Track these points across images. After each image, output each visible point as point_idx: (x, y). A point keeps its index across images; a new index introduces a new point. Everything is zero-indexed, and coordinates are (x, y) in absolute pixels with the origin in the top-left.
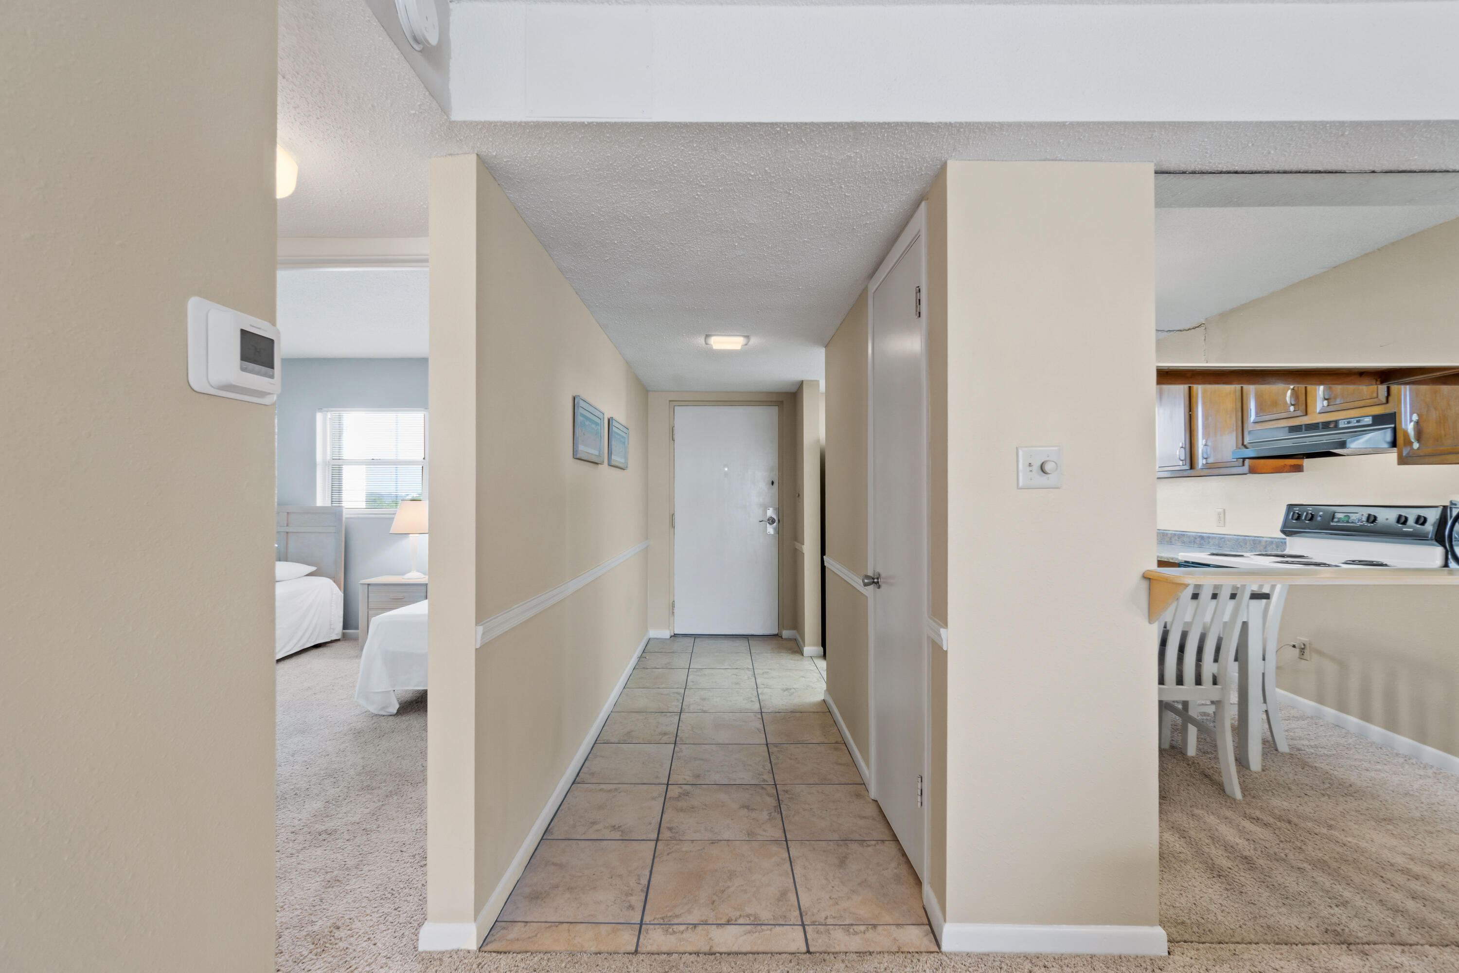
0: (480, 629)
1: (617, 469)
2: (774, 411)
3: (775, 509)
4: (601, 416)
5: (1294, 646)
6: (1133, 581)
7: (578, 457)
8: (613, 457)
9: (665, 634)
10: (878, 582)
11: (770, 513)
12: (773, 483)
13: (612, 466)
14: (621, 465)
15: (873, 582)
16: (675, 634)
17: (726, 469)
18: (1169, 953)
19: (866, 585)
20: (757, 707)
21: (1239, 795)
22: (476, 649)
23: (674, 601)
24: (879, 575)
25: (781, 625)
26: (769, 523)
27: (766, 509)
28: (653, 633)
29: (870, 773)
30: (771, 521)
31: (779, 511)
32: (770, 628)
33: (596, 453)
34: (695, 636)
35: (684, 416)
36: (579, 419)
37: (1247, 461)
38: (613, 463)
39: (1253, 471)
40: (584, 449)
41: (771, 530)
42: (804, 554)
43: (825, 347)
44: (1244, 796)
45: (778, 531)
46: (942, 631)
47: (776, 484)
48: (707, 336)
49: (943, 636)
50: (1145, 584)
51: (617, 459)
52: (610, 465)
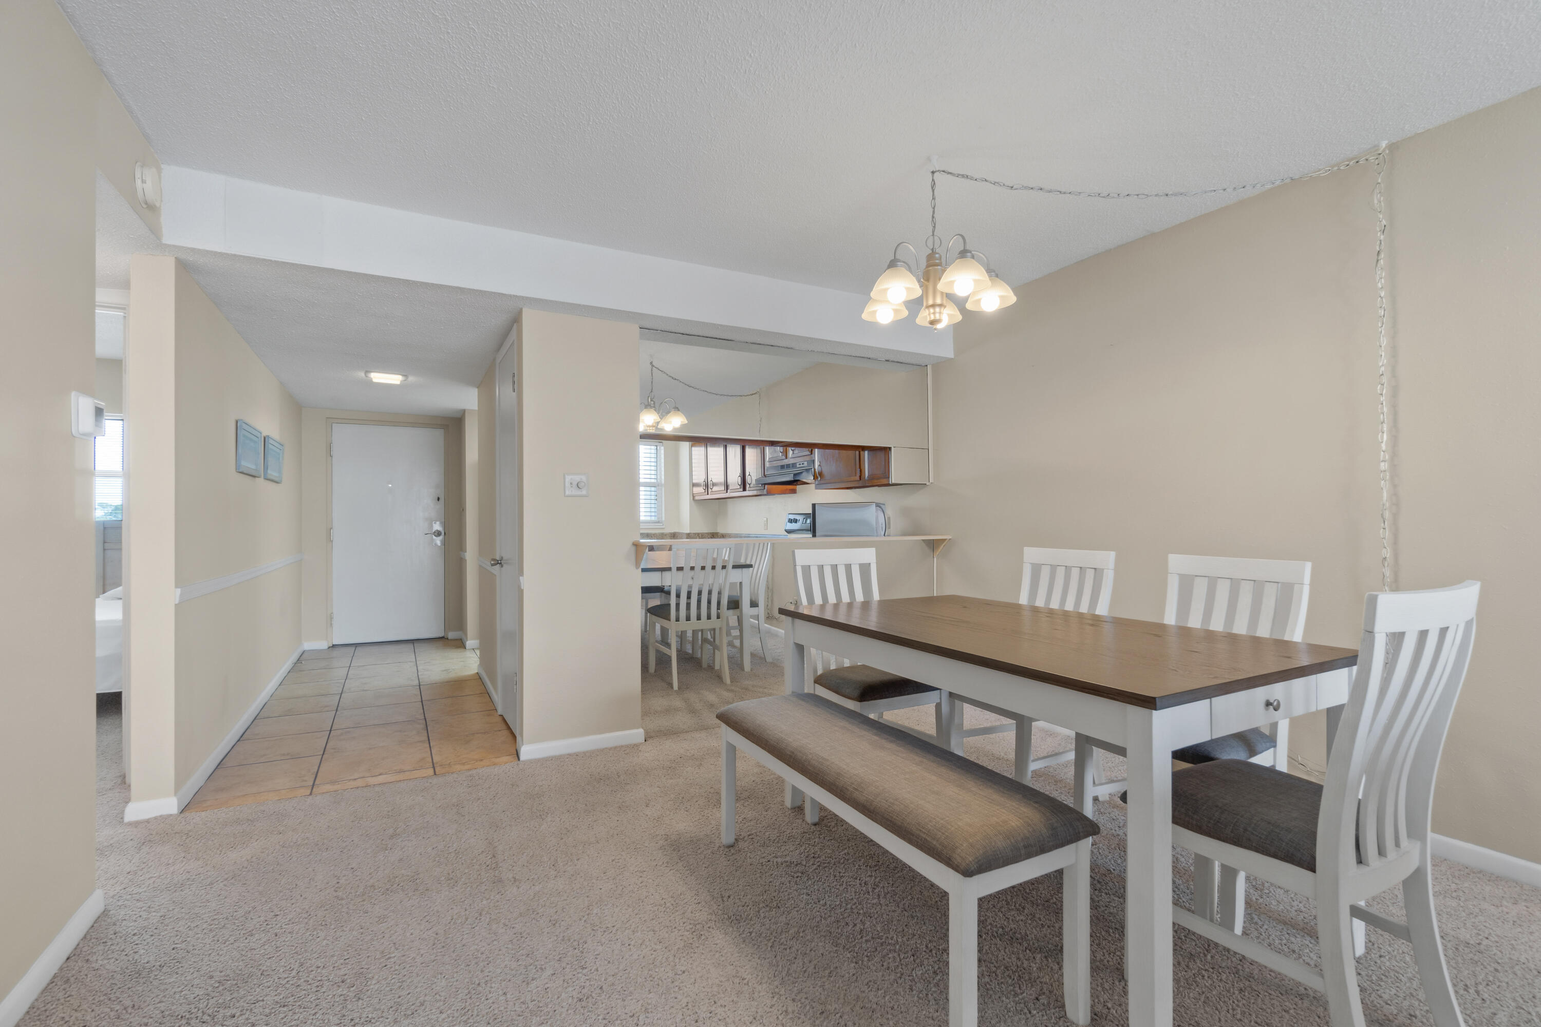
0: (179, 591)
1: (272, 483)
2: (439, 434)
3: (441, 523)
4: (258, 435)
5: (791, 603)
6: (627, 547)
7: (240, 471)
8: (269, 472)
9: (323, 645)
10: (501, 563)
11: (437, 527)
12: (438, 499)
13: (267, 479)
14: (276, 479)
15: (498, 563)
16: (333, 645)
17: (390, 486)
18: (645, 741)
19: (492, 565)
20: (416, 682)
21: (728, 681)
22: (176, 605)
23: (332, 613)
24: (502, 558)
25: (447, 627)
26: (435, 536)
27: (431, 522)
28: (308, 646)
29: (497, 698)
30: (438, 534)
31: (445, 525)
32: (435, 630)
33: (253, 467)
34: (356, 645)
35: (342, 434)
36: (241, 439)
37: (766, 486)
38: (269, 477)
39: (769, 493)
40: (247, 465)
41: (438, 541)
42: (466, 560)
43: (478, 388)
44: (732, 682)
45: (444, 543)
46: (521, 578)
47: (442, 500)
48: (367, 372)
49: (521, 581)
50: (634, 548)
51: (272, 473)
52: (266, 479)
